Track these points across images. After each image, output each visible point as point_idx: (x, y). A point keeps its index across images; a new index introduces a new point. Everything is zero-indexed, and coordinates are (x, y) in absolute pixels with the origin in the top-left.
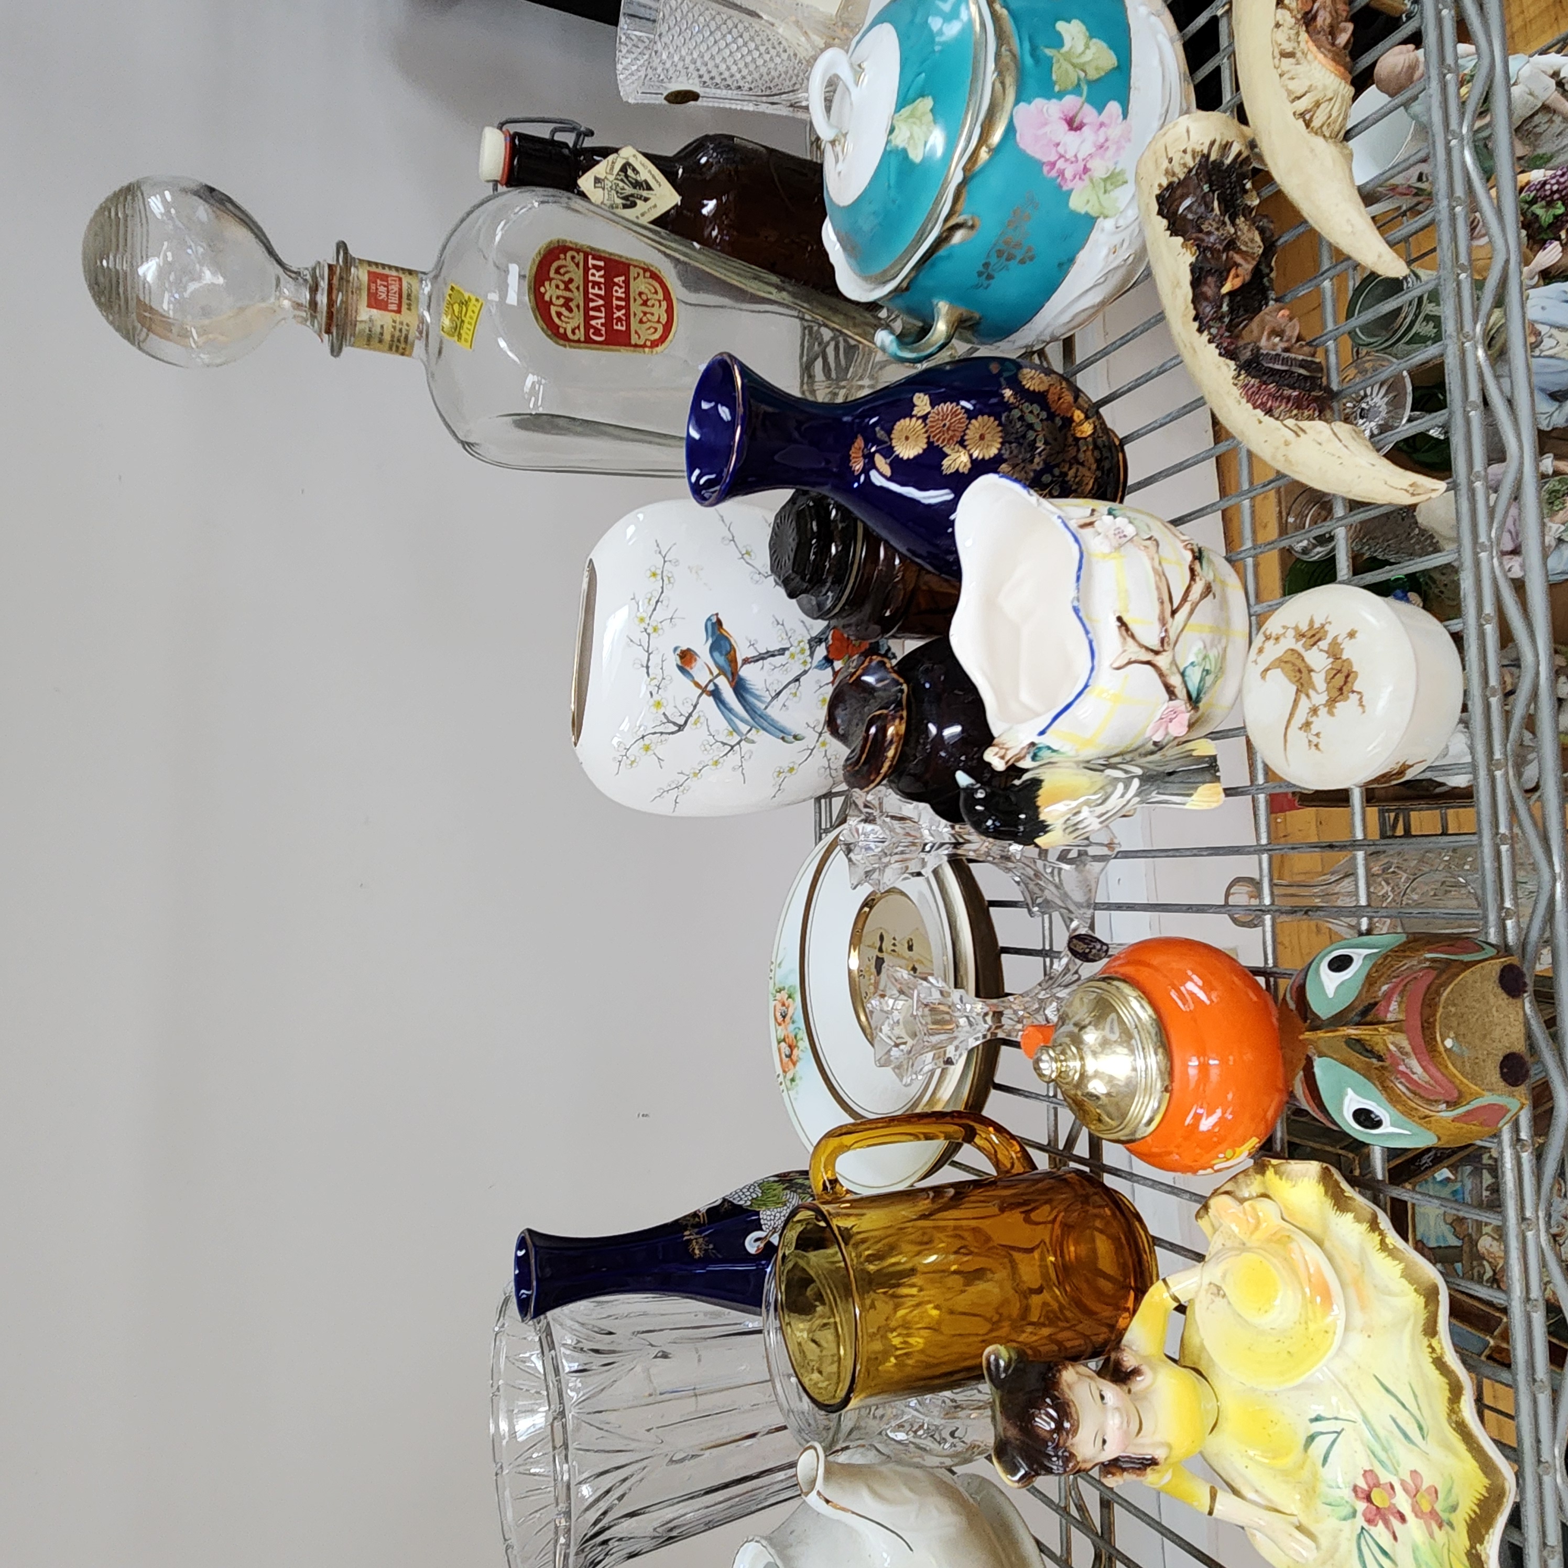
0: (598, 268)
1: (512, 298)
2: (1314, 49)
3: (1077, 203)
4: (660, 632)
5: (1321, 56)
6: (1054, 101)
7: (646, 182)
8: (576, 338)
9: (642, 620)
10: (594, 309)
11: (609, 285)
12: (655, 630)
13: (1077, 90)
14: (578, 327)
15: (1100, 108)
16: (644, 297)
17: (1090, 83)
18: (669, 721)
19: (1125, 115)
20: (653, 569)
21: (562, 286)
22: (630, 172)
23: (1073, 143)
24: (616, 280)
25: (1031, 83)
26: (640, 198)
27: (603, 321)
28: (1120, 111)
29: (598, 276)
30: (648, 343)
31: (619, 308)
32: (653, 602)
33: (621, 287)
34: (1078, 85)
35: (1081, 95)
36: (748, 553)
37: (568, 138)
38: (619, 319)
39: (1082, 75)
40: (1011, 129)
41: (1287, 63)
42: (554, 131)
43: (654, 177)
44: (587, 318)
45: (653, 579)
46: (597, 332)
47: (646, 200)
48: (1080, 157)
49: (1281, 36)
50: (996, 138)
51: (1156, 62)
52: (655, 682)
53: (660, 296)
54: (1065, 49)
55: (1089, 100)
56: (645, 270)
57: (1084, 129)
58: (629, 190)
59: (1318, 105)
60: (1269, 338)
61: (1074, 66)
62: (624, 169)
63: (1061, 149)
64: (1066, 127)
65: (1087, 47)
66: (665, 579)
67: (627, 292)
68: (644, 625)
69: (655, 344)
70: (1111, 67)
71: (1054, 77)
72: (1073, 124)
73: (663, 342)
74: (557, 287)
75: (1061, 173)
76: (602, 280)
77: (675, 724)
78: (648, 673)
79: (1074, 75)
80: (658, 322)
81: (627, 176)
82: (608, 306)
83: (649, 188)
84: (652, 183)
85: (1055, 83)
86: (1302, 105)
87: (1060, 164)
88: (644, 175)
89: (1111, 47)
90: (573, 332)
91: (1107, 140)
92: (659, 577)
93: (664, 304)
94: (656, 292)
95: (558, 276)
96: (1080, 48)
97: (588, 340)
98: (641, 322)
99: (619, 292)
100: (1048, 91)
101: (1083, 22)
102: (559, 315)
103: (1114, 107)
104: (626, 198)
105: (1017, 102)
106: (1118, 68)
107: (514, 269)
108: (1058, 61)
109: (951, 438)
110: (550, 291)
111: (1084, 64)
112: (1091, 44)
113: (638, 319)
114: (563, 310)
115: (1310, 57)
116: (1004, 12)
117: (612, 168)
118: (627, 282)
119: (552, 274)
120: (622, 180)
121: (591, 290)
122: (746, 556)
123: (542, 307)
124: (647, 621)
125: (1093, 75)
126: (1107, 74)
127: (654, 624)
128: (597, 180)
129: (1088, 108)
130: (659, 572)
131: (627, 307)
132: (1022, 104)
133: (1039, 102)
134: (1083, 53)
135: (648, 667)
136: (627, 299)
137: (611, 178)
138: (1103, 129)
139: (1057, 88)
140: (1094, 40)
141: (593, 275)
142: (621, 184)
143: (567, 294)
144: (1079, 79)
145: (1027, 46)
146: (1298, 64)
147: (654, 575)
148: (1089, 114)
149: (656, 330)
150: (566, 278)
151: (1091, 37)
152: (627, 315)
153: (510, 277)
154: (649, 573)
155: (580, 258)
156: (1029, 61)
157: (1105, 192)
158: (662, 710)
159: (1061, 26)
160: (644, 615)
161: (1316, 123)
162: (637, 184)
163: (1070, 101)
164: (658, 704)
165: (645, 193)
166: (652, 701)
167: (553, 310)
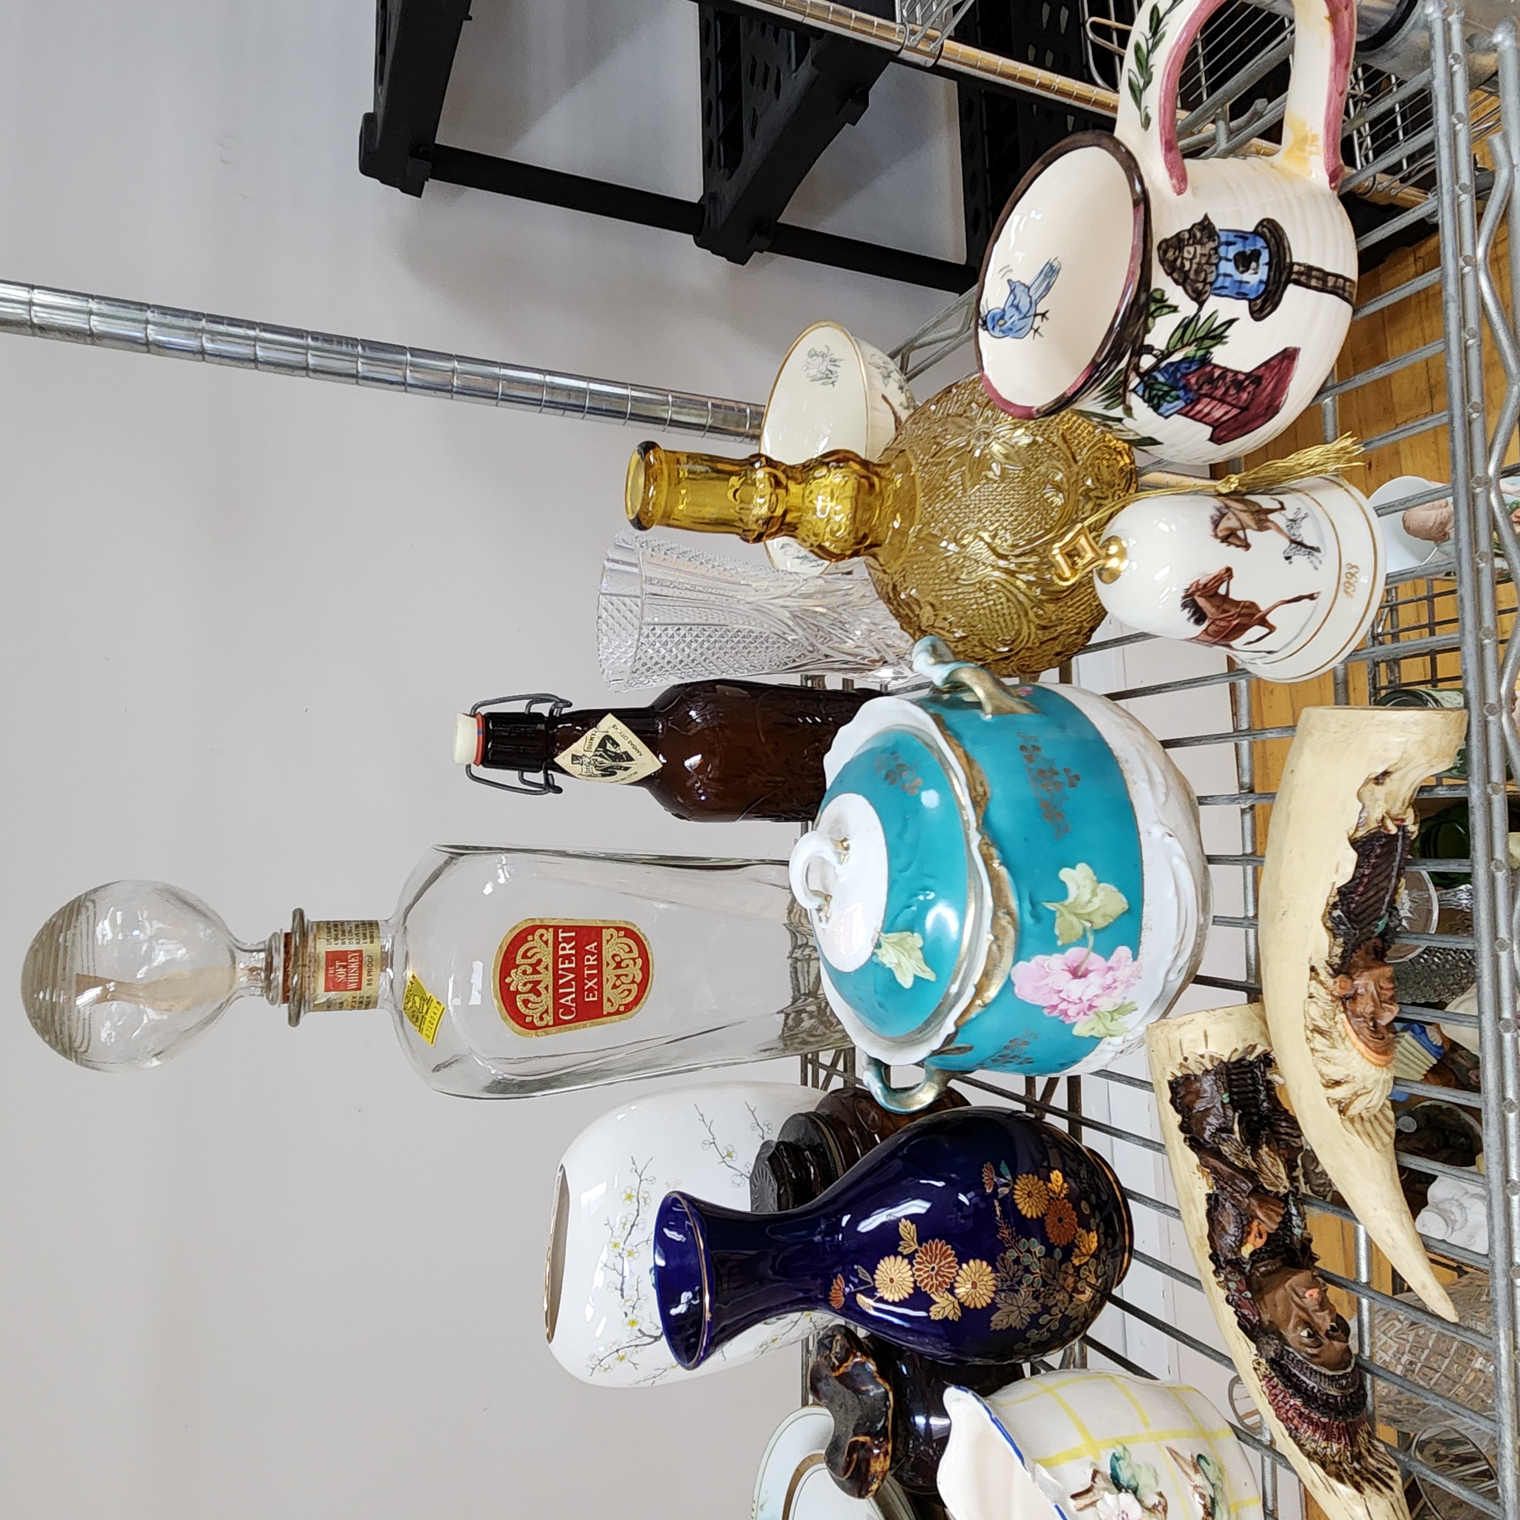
0: (567, 940)
1: (476, 999)
2: (1353, 1035)
3: (1081, 1030)
4: (636, 1255)
5: (1362, 1046)
6: (1056, 955)
7: (626, 753)
8: (544, 1023)
9: (616, 1245)
10: (564, 986)
11: (580, 953)
12: (630, 1254)
13: (1082, 941)
14: (547, 1011)
15: (1107, 955)
16: (618, 959)
17: (1096, 932)
18: (644, 1335)
19: (1135, 958)
20: (628, 1191)
21: (529, 970)
22: (609, 746)
23: (1075, 988)
24: (588, 948)
25: (1030, 943)
26: (620, 768)
27: (573, 996)
28: (1130, 955)
29: (568, 949)
30: (622, 1009)
31: (591, 977)
32: (628, 1227)
33: (593, 954)
34: (1084, 936)
35: (1086, 946)
36: (729, 1155)
37: (544, 709)
38: (591, 989)
39: (1088, 925)
40: (1009, 984)
41: (1319, 1042)
42: (529, 706)
43: (635, 748)
44: (557, 997)
45: (628, 1202)
46: (567, 1010)
47: (626, 769)
48: (1085, 998)
49: (1315, 1011)
50: (992, 993)
51: (1170, 894)
52: (631, 1303)
53: (636, 954)
54: (1070, 899)
55: (1095, 950)
56: (618, 929)
57: (1090, 975)
58: (608, 763)
59: (1357, 1095)
60: (1295, 1327)
61: (1077, 915)
62: (602, 744)
63: (1063, 995)
64: (1070, 976)
65: (1094, 893)
66: (641, 1200)
67: (599, 959)
68: (617, 1250)
69: (628, 1007)
70: (1120, 912)
71: (1057, 932)
72: (1077, 973)
73: (636, 1004)
74: (524, 972)
75: (1065, 1013)
76: (573, 952)
77: (651, 1336)
78: (622, 1295)
79: (1078, 926)
80: (633, 982)
81: (606, 751)
82: (580, 980)
83: (630, 759)
84: (633, 753)
85: (1057, 938)
86: (1339, 1093)
87: (1063, 1006)
88: (624, 747)
89: (1121, 890)
90: (541, 1019)
91: (1115, 981)
92: (635, 1199)
93: (639, 962)
94: (631, 951)
95: (526, 961)
96: (1087, 896)
97: (558, 1022)
98: (615, 987)
99: (592, 960)
100: (1050, 945)
101: (1090, 865)
102: (526, 1002)
103: (1123, 951)
104: (605, 770)
105: (1015, 961)
106: (1128, 912)
107: (478, 966)
108: (1062, 915)
109: (940, 1285)
110: (516, 980)
111: (1089, 914)
112: (1098, 890)
113: (610, 984)
114: (532, 997)
115: (1347, 1043)
116: (1003, 871)
117: (590, 746)
118: (599, 948)
119: (519, 960)
120: (601, 756)
121: (561, 966)
122: (727, 1159)
123: (508, 997)
124: (622, 1245)
125: (1100, 923)
126: (1115, 920)
127: (629, 1248)
128: (575, 758)
129: (1094, 956)
130: (635, 1193)
131: (600, 975)
132: (1021, 963)
133: (1039, 958)
134: (1090, 901)
135: (622, 1290)
136: (599, 967)
137: (589, 754)
138: (1111, 973)
139: (1059, 943)
140: (1102, 885)
141: (564, 949)
142: (600, 759)
143: (537, 977)
144: (1085, 930)
145: (1027, 905)
146: (1334, 1047)
147: (629, 1197)
148: (1096, 961)
149: (630, 991)
150: (533, 960)
151: (1099, 882)
152: (600, 984)
153: (474, 976)
154: (624, 1196)
155: (549, 935)
156: (1029, 920)
157: (1112, 1020)
158: (638, 1327)
159: (1065, 874)
160: (618, 1240)
161: (1353, 1111)
162: (617, 757)
163: (1074, 954)
164: (633, 1323)
165: (625, 764)
166: (627, 1320)
167: (519, 999)
